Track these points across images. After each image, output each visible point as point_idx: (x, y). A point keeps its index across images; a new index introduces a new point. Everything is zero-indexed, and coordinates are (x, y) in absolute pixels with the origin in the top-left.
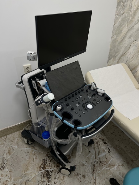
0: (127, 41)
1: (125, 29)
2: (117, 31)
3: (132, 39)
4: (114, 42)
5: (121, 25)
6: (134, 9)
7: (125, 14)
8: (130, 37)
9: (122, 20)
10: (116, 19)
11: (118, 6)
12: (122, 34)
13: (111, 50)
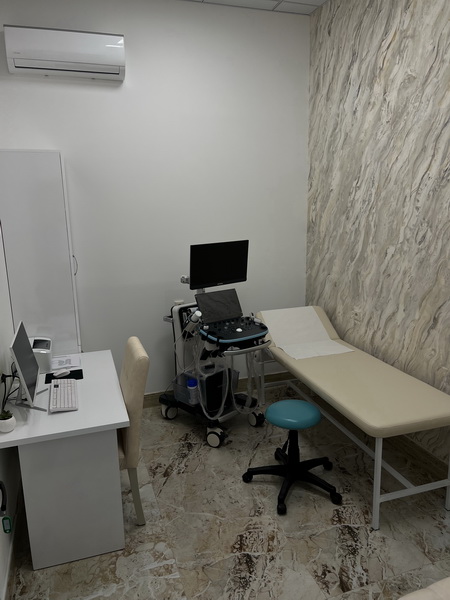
0: (322, 276)
1: (318, 261)
2: (310, 264)
3: (326, 273)
4: (309, 278)
5: (313, 256)
6: (322, 235)
7: (316, 242)
8: (324, 270)
9: (314, 249)
10: (308, 247)
11: (308, 231)
12: (316, 267)
13: (307, 290)
